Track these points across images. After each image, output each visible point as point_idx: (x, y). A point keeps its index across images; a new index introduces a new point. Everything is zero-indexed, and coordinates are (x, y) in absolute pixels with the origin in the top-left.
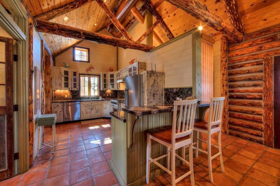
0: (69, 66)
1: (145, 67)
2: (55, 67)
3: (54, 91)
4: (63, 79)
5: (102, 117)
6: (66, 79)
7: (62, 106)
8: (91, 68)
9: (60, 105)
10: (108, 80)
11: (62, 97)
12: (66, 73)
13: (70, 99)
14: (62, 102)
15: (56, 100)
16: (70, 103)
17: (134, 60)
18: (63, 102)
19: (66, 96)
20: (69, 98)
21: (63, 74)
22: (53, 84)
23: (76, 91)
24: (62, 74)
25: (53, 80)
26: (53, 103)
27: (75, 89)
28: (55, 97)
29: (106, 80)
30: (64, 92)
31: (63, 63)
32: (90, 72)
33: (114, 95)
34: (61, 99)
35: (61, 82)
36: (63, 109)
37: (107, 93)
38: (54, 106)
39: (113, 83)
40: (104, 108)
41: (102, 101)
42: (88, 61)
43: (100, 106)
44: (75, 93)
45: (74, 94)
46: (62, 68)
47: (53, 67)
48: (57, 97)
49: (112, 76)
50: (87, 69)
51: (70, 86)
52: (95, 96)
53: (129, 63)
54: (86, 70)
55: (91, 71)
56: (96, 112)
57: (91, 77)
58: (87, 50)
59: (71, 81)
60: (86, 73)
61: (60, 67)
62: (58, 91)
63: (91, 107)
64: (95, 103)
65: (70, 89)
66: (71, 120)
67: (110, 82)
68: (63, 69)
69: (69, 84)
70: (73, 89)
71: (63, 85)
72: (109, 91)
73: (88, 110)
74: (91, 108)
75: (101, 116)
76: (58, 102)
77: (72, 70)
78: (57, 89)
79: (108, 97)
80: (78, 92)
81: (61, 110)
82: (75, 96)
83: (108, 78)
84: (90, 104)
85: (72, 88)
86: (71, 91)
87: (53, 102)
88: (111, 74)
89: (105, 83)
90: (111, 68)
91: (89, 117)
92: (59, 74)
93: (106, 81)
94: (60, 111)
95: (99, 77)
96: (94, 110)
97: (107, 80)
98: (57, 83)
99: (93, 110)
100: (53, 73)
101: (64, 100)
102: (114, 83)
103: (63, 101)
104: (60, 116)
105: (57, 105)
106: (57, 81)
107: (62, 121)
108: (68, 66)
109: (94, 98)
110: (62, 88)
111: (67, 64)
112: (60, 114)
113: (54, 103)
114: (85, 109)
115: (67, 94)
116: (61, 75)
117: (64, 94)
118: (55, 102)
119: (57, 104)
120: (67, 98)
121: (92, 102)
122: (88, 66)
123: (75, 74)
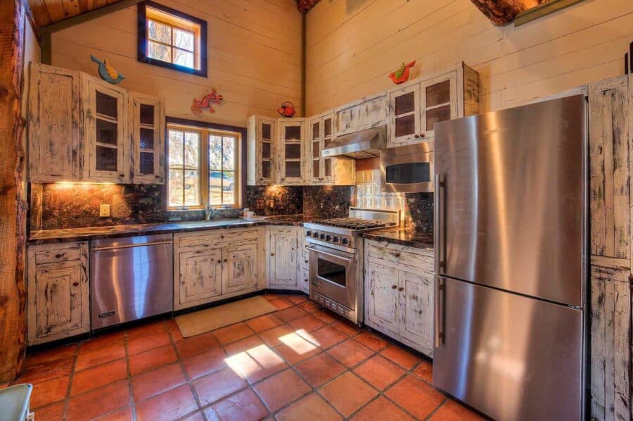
0: (120, 78)
1: (479, 92)
2: (45, 67)
3: (45, 184)
4: (91, 130)
5: (260, 288)
6: (107, 133)
7: (83, 258)
8: (213, 98)
9: (74, 254)
10: (278, 148)
11: (81, 215)
12: (107, 104)
13: (124, 222)
14: (81, 239)
15: (52, 227)
16: (115, 244)
17: (412, 65)
18: (90, 239)
19: (104, 210)
20: (115, 215)
21: (90, 105)
22: (37, 153)
23: (151, 189)
24: (86, 107)
25: (37, 131)
26: (31, 248)
27: (148, 180)
28: (47, 215)
29: (272, 146)
30: (91, 191)
31: (94, 60)
32: (206, 115)
33: (293, 201)
34: (80, 221)
35: (81, 146)
36: (89, 271)
37: (269, 198)
38: (41, 258)
39: (297, 160)
40: (268, 253)
41: (260, 228)
42: (199, 68)
43: (254, 246)
44: (146, 196)
45: (142, 201)
46: (85, 77)
47: (36, 67)
48: (56, 213)
49: (293, 132)
50: (195, 101)
51: (123, 164)
52: (227, 207)
53: (393, 76)
54: (191, 103)
55: (212, 111)
56: (237, 271)
57: (210, 133)
58: (198, 27)
59: (127, 143)
60: (192, 117)
61: (75, 74)
62: (64, 187)
63: (218, 252)
64: (236, 238)
65: (126, 180)
66: (122, 318)
67: (287, 157)
68: (90, 86)
69: (120, 157)
70: (139, 179)
71: (90, 159)
72: (275, 189)
73: (207, 269)
74: (217, 257)
75: (256, 285)
76: (61, 240)
77: (133, 95)
78: (59, 176)
79: (271, 210)
80: (160, 191)
81: (78, 275)
82: (144, 208)
83: (280, 142)
84: (215, 241)
85: (132, 175)
86: (129, 188)
87: (33, 242)
88: (288, 125)
89: (266, 160)
90: (287, 105)
91: (212, 294)
92: (69, 107)
93: (272, 151)
94: (76, 284)
95: (240, 134)
96: (232, 265)
97: (275, 149)
98: (57, 146)
99: (224, 264)
100: (34, 94)
101: (93, 225)
102: (302, 159)
103: (86, 231)
104: (72, 308)
105: (58, 256)
106: (57, 141)
107: (85, 330)
108: (114, 74)
109: (224, 217)
110: (85, 174)
111: (108, 66)
112: (72, 295)
113: (38, 248)
114: (191, 262)
115: (107, 200)
116: (81, 111)
117: (95, 202)
118: (46, 242)
119: (54, 249)
120: (110, 217)
121: (223, 232)
122: (199, 88)
123: (147, 113)
